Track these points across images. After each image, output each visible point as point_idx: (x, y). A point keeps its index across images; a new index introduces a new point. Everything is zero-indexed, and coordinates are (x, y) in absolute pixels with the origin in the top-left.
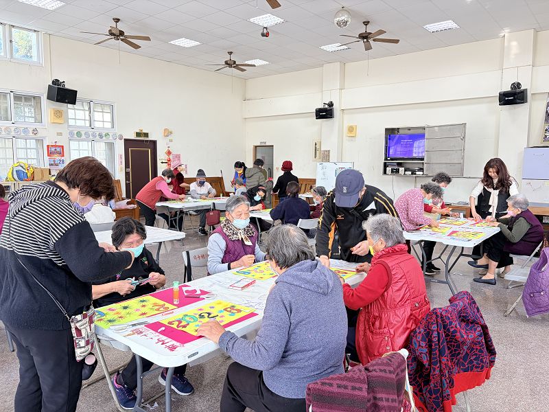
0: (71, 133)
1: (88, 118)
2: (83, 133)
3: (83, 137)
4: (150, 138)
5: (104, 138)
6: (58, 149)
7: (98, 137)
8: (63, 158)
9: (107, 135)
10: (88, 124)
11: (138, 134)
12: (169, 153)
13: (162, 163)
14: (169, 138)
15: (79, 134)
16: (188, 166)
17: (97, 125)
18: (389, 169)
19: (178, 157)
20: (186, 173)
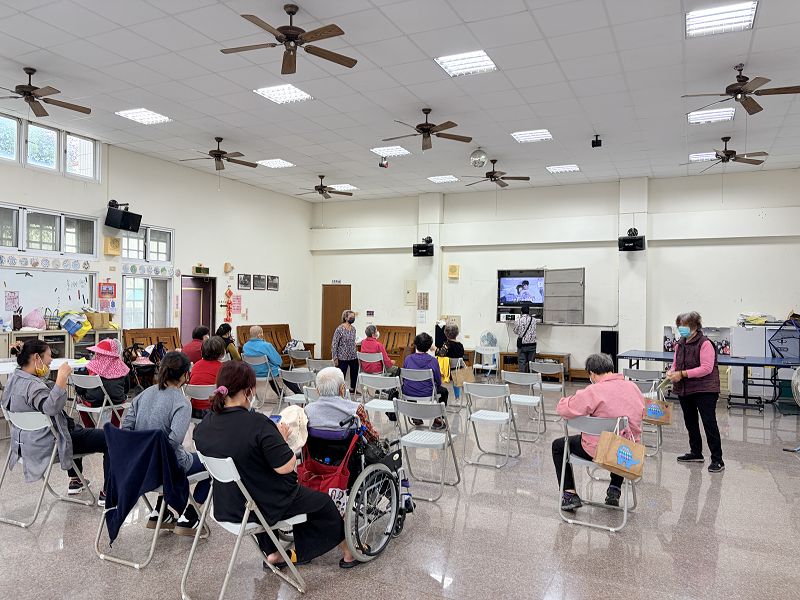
0: (125, 268)
1: (142, 248)
2: (137, 267)
3: (138, 272)
4: (211, 275)
5: (160, 274)
6: (110, 288)
7: (153, 273)
8: (114, 300)
9: (164, 270)
10: (142, 257)
11: (198, 270)
12: (229, 293)
13: (221, 306)
14: (230, 274)
15: (133, 269)
17: (152, 257)
18: (503, 316)
19: (239, 298)
20: (247, 319)
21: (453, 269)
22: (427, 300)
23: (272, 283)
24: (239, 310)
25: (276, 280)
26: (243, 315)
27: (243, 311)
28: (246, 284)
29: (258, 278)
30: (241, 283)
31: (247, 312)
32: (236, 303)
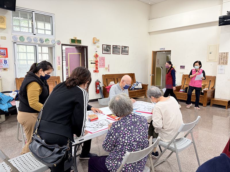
0: (14, 37)
1: (30, 26)
2: (25, 38)
3: (26, 41)
4: (83, 44)
5: (45, 43)
6: (2, 51)
7: (39, 42)
8: (6, 59)
9: (47, 40)
10: (31, 31)
11: (73, 41)
12: (97, 56)
13: (91, 63)
14: (97, 44)
15: (22, 39)
16: (110, 66)
17: (39, 32)
19: (103, 59)
20: (109, 71)
22: (227, 57)
23: (124, 50)
24: (103, 65)
25: (127, 49)
26: (106, 69)
27: (106, 66)
28: (107, 51)
29: (115, 47)
30: (105, 50)
31: (109, 67)
32: (101, 61)
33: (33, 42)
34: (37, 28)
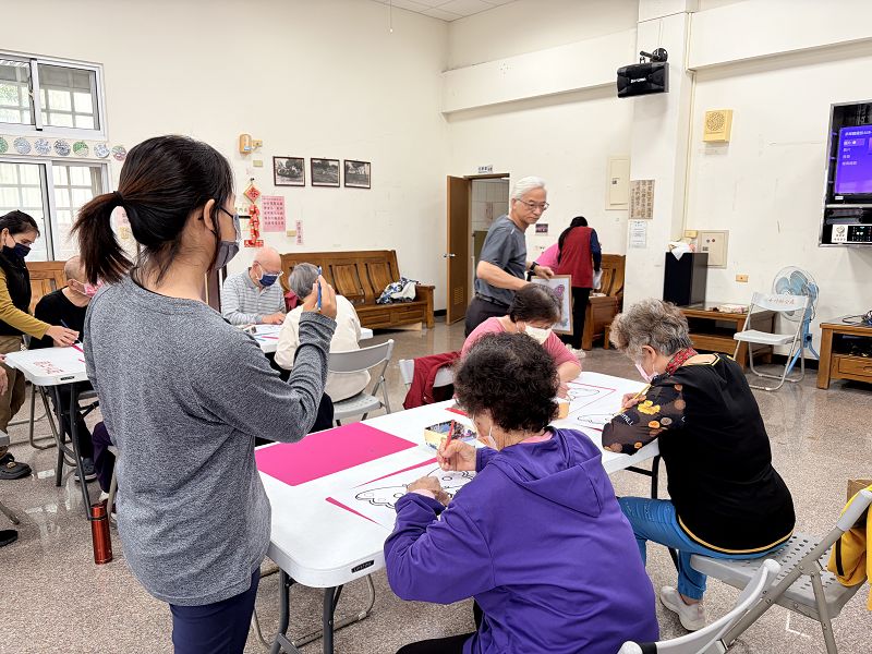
1: (26, 104)
2: (11, 143)
3: (11, 150)
5: (72, 154)
7: (53, 153)
9: (79, 146)
10: (27, 120)
12: (253, 194)
14: (254, 156)
16: (303, 226)
18: (840, 231)
19: (278, 203)
20: (300, 241)
21: (716, 121)
22: (649, 195)
23: (356, 174)
24: (280, 224)
25: (363, 170)
26: (290, 235)
27: (290, 226)
28: (293, 176)
29: (320, 165)
30: (282, 174)
31: (299, 228)
32: (270, 210)
33: (33, 152)
34: (47, 110)
